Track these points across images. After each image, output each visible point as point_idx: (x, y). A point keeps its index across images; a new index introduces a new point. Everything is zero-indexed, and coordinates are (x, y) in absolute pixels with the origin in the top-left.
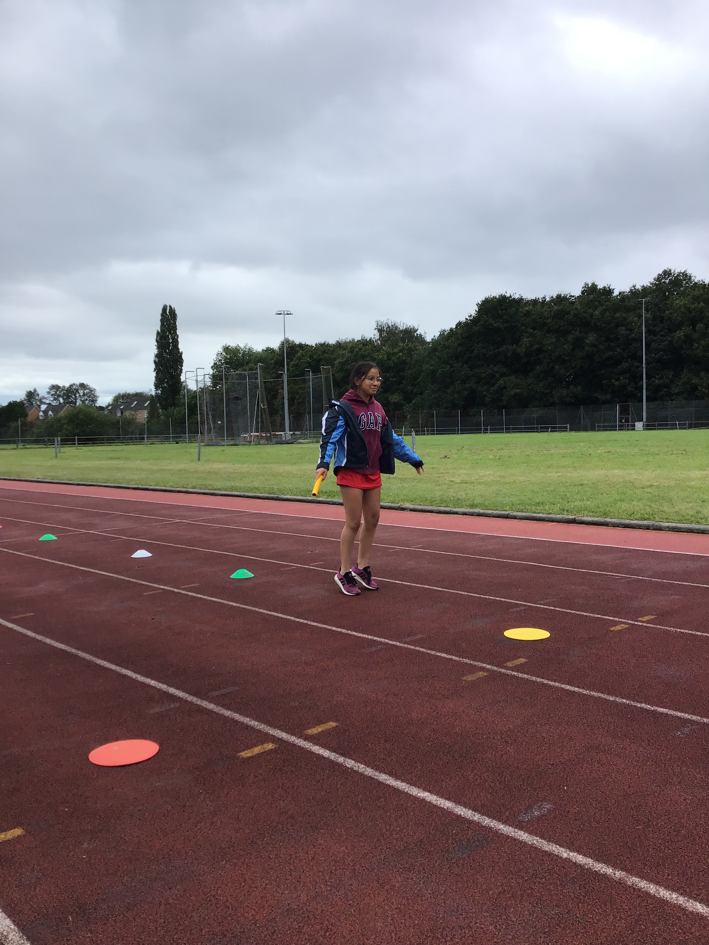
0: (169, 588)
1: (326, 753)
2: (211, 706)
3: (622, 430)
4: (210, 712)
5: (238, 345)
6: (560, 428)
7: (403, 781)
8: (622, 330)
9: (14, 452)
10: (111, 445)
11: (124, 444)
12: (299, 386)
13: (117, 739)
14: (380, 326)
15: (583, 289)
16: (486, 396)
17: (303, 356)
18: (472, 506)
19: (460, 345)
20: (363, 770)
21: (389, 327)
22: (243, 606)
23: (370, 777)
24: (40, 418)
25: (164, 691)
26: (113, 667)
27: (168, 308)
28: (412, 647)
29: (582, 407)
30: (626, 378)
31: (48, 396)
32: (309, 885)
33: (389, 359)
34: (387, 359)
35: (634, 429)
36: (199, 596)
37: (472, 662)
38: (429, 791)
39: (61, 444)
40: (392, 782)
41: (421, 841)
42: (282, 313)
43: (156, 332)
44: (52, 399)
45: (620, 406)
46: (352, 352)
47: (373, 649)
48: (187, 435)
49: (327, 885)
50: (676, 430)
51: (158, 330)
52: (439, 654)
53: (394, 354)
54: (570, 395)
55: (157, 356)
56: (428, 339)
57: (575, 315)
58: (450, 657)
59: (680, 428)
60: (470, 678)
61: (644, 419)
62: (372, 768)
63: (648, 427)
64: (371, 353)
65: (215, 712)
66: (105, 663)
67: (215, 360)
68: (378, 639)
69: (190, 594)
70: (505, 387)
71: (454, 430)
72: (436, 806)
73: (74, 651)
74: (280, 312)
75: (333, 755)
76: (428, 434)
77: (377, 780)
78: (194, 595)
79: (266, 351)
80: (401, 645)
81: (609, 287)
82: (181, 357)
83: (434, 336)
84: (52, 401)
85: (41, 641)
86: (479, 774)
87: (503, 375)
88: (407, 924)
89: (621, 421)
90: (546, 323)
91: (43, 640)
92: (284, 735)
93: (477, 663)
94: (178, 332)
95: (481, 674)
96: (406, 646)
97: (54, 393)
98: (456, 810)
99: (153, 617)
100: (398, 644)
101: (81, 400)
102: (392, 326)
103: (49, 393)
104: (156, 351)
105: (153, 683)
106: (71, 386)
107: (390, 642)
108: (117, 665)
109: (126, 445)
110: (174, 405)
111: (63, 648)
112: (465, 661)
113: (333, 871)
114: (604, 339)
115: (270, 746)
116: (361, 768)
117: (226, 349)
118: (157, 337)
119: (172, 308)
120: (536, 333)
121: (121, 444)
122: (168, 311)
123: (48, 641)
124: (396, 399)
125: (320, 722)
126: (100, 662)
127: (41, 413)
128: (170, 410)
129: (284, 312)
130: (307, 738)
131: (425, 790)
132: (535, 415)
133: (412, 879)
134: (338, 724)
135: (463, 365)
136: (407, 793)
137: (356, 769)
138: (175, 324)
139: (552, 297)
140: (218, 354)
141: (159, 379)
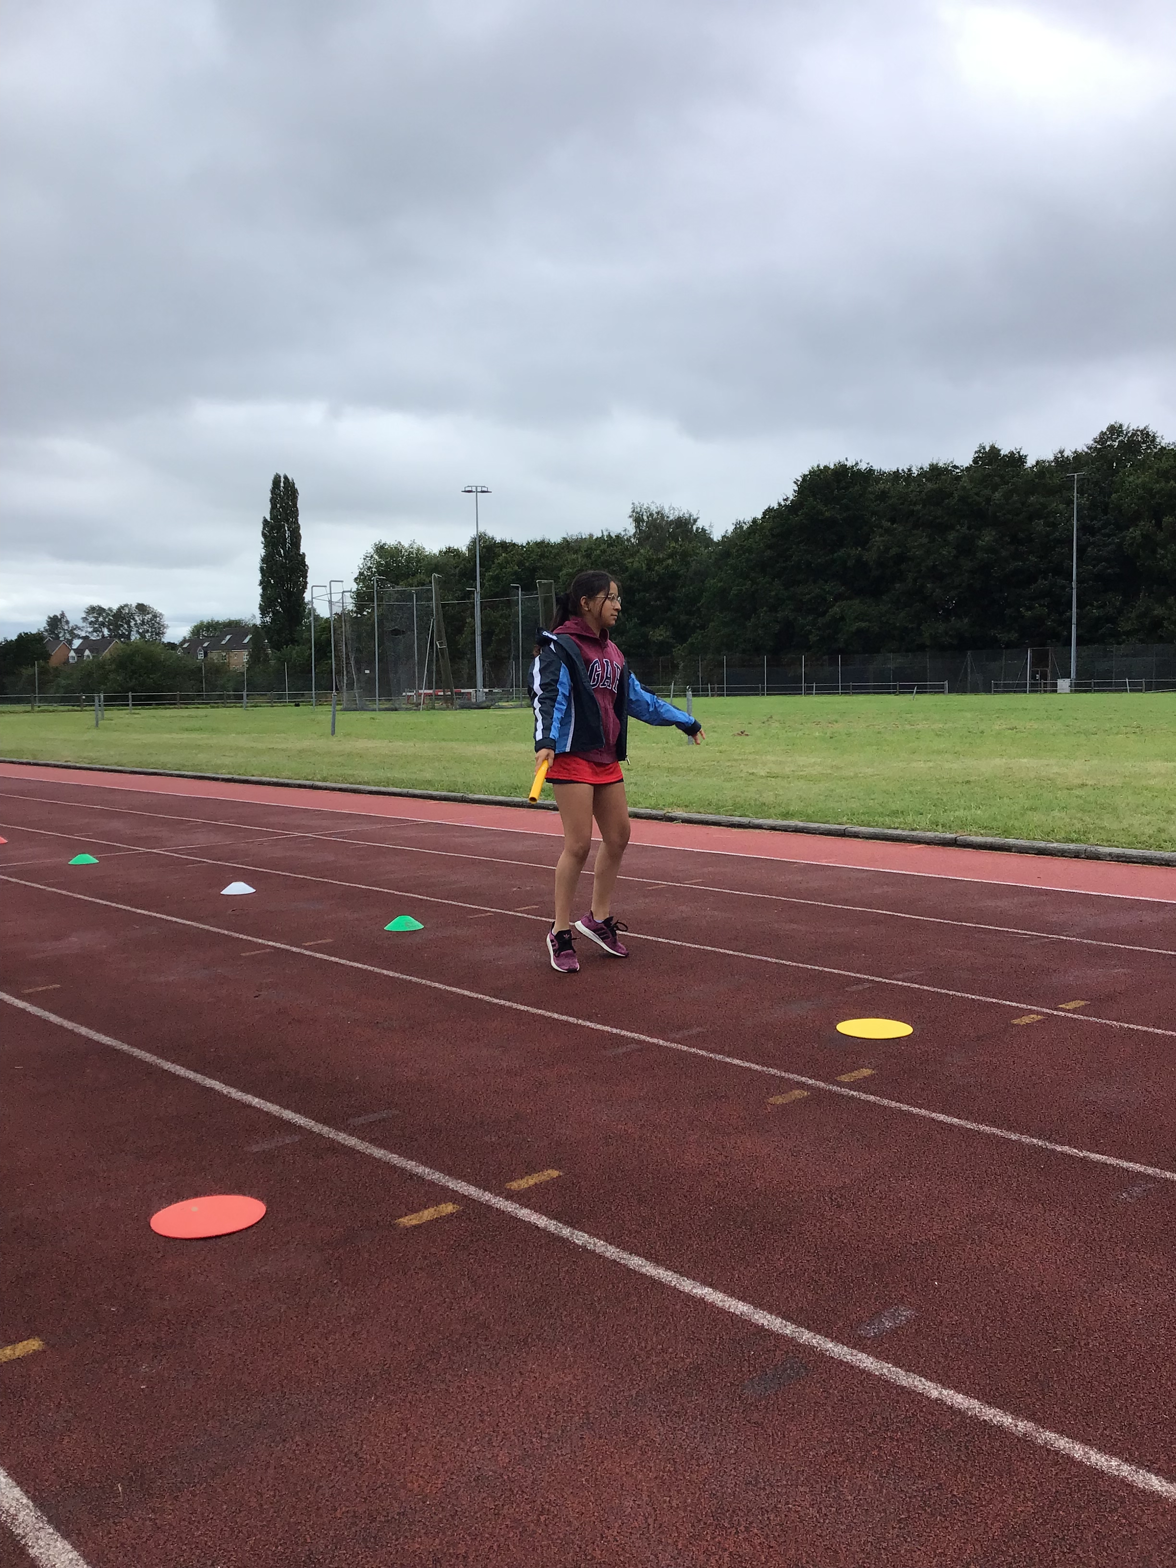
0: (283, 946)
1: (542, 1221)
2: (352, 1141)
3: (1036, 691)
4: (351, 1151)
5: (399, 543)
6: (932, 687)
7: (668, 1268)
8: (1039, 526)
9: (26, 717)
10: (187, 708)
11: (208, 706)
12: (501, 612)
13: (197, 1195)
14: (637, 513)
15: (977, 455)
16: (810, 632)
17: (507, 562)
18: (786, 815)
19: (769, 547)
20: (603, 1249)
21: (651, 515)
22: (405, 977)
23: (615, 1261)
24: (71, 661)
25: (275, 1116)
26: (191, 1075)
27: (282, 480)
28: (685, 1048)
29: (969, 653)
30: (1044, 605)
31: (84, 624)
32: (513, 1437)
33: (649, 569)
34: (647, 569)
35: (1056, 691)
36: (333, 959)
37: (783, 1074)
38: (711, 1285)
39: (105, 705)
40: (650, 1269)
41: (698, 1367)
42: (474, 489)
43: (262, 520)
44: (90, 630)
45: (1033, 652)
46: (588, 556)
47: (621, 1050)
48: (313, 692)
49: (541, 1437)
50: (1124, 694)
51: (264, 517)
52: (728, 1060)
53: (660, 561)
54: (950, 633)
55: (264, 560)
56: (716, 536)
57: (962, 499)
58: (747, 1064)
59: (1131, 691)
60: (779, 1100)
61: (1073, 675)
62: (618, 1247)
63: (1079, 687)
64: (621, 559)
65: (358, 1152)
66: (178, 1067)
67: (361, 566)
68: (629, 1034)
69: (318, 955)
70: (842, 618)
71: (756, 689)
72: (722, 1311)
73: (125, 1047)
74: (469, 489)
75: (554, 1225)
76: (713, 695)
77: (625, 1266)
78: (326, 957)
79: (445, 553)
80: (666, 1044)
81: (1019, 453)
82: (304, 564)
83: (726, 532)
84: (89, 633)
85: (72, 1031)
86: (793, 1258)
87: (838, 597)
88: (674, 1504)
89: (1033, 677)
90: (913, 511)
91: (76, 1030)
92: (472, 1191)
93: (791, 1076)
94: (301, 520)
95: (797, 1093)
96: (674, 1045)
97: (93, 619)
98: (756, 1317)
99: (257, 993)
100: (661, 1042)
101: (138, 632)
102: (658, 513)
103: (85, 619)
104: (262, 552)
105: (256, 1101)
106: (122, 608)
107: (648, 1039)
108: (195, 1071)
109: (213, 707)
110: (294, 641)
111: (109, 1043)
112: (773, 1071)
113: (552, 1416)
114: (1007, 539)
115: (449, 1208)
116: (599, 1246)
117: (381, 549)
118: (264, 528)
119: (288, 480)
120: (895, 529)
121: (204, 706)
122: (282, 484)
123: (83, 1031)
124: (661, 635)
125: (531, 1169)
126: (168, 1066)
127: (72, 654)
128: (286, 649)
129: (476, 489)
130: (510, 1196)
131: (705, 1283)
132: (891, 666)
133: (682, 1429)
134: (561, 1174)
135: (773, 579)
136: (675, 1288)
137: (590, 1247)
138: (295, 505)
139: (921, 468)
140: (367, 557)
141: (268, 598)
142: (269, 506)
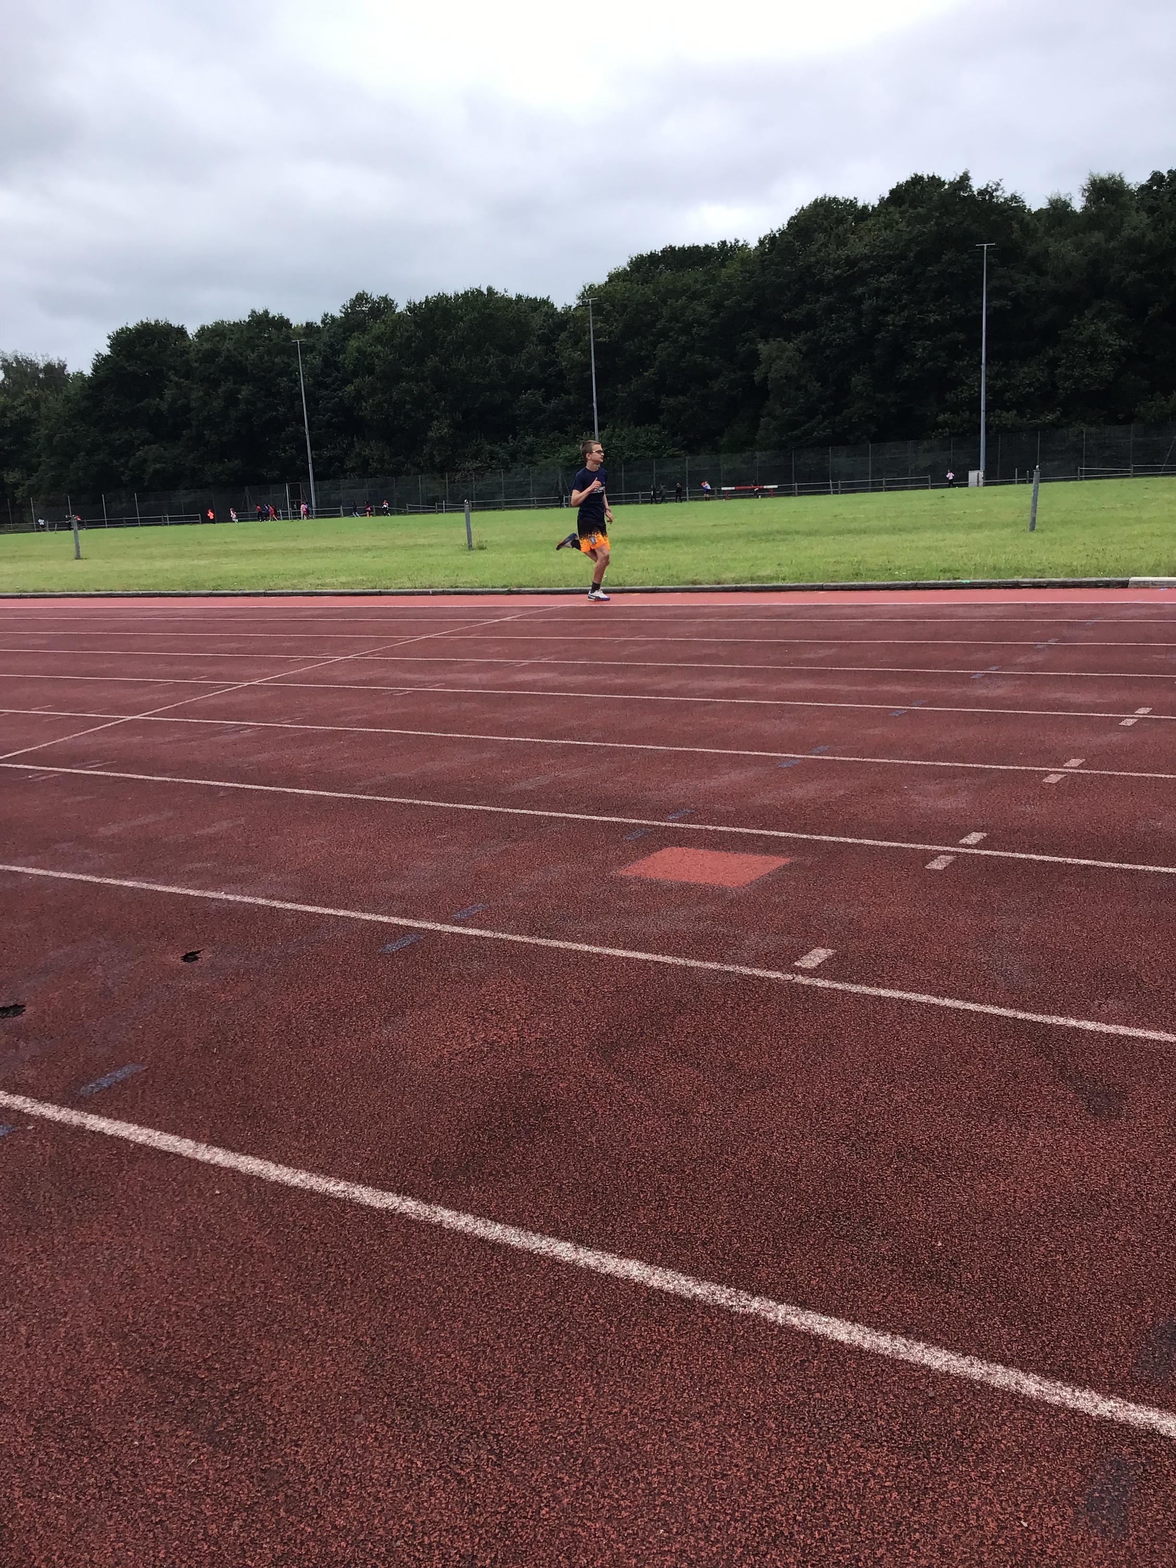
16: (123, 473)
21: (18, 362)
29: (247, 488)
30: (293, 448)
45: (289, 483)
53: (14, 408)
54: (227, 472)
57: (228, 358)
70: (145, 461)
81: (285, 317)
87: (143, 442)
89: (293, 507)
102: (25, 360)
114: (262, 393)
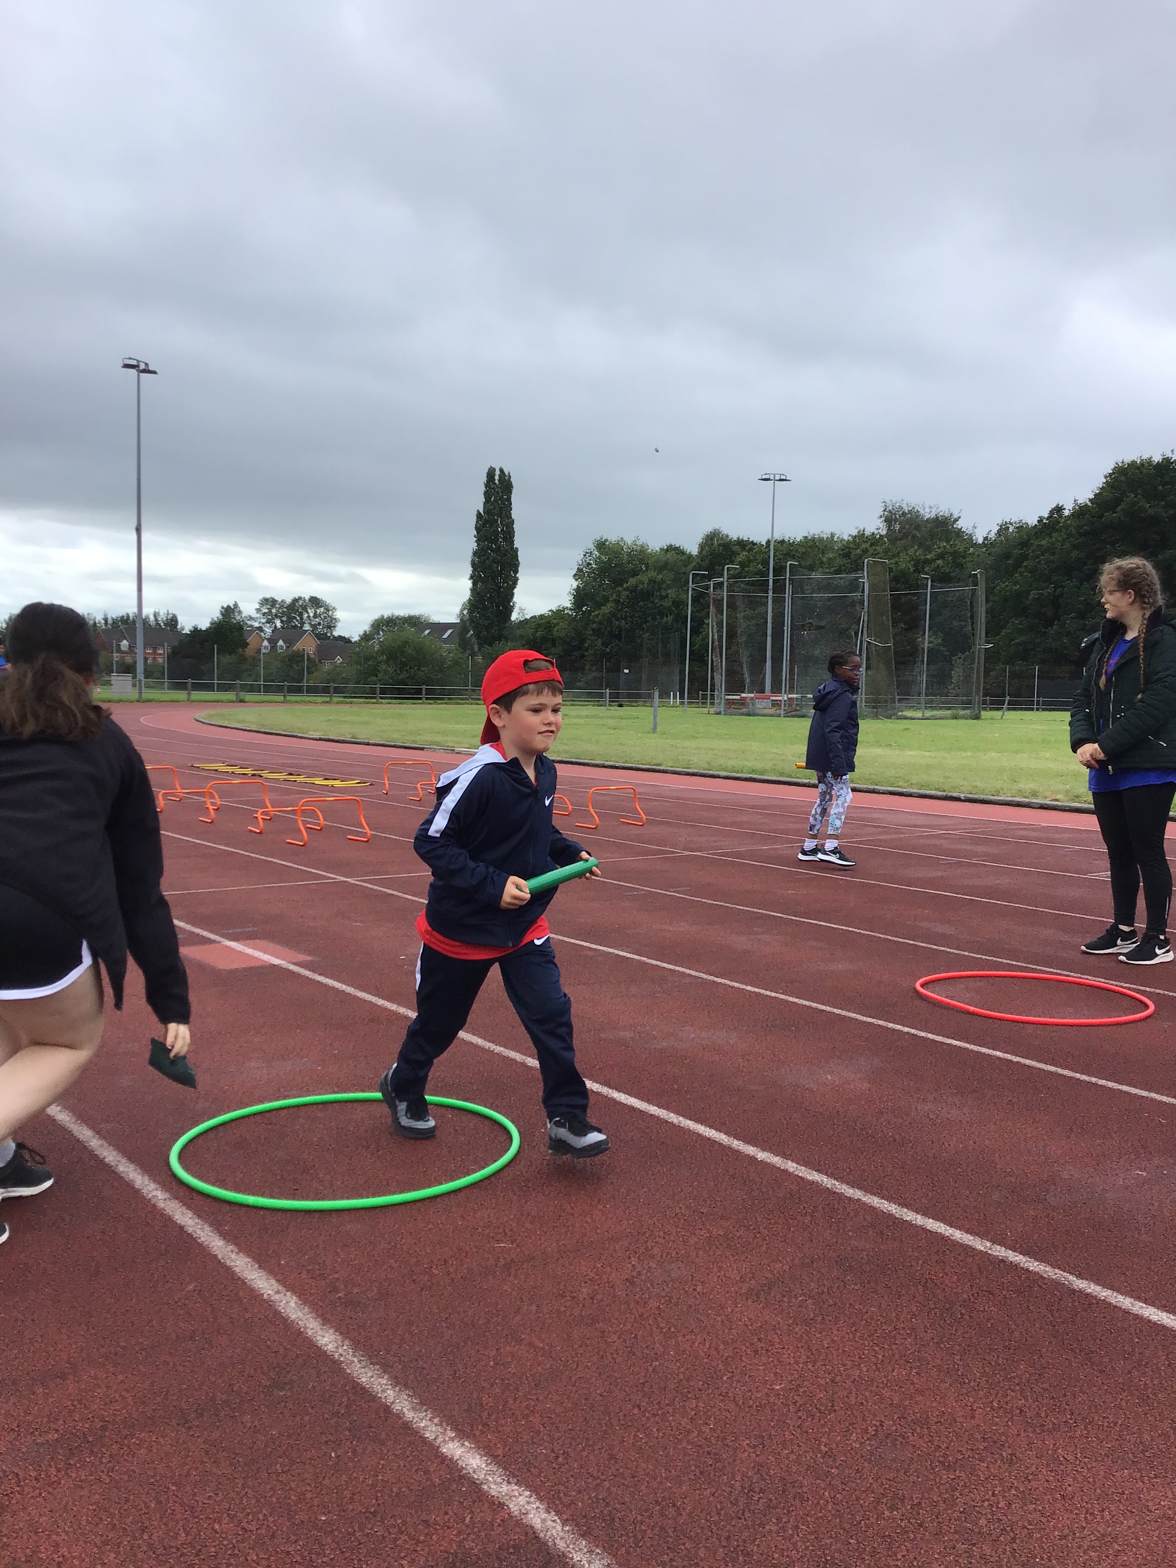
5: (622, 538)
14: (890, 511)
21: (905, 514)
27: (498, 472)
31: (258, 615)
43: (476, 513)
44: (264, 620)
51: (478, 511)
55: (476, 554)
56: (979, 538)
67: (581, 563)
74: (767, 477)
79: (667, 550)
82: (516, 557)
83: (989, 534)
84: (263, 623)
94: (514, 514)
97: (266, 611)
101: (310, 624)
102: (912, 512)
103: (258, 610)
104: (474, 546)
106: (295, 600)
110: (502, 638)
117: (601, 545)
118: (477, 522)
119: (504, 472)
122: (497, 477)
127: (265, 643)
129: (774, 477)
138: (509, 499)
140: (587, 553)
141: (478, 594)
142: (482, 499)
